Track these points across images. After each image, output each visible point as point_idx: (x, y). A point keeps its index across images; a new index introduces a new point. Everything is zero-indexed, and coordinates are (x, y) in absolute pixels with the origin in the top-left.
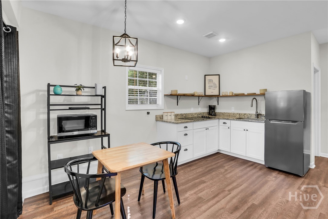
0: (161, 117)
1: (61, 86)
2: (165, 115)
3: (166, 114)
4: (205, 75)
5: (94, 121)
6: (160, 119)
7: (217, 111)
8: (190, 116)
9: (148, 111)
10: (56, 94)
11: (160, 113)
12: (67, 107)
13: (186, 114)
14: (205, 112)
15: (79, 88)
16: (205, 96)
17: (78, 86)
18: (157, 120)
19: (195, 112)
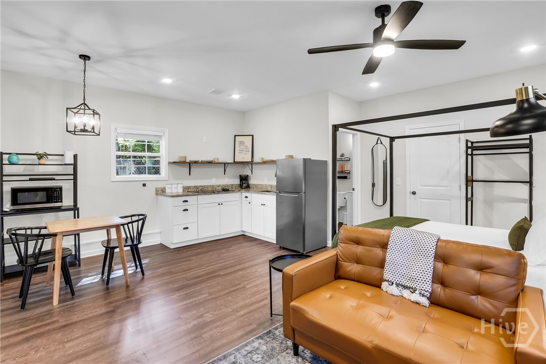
0: (163, 190)
1: (17, 154)
2: (167, 187)
3: (169, 186)
4: (235, 136)
5: (59, 193)
6: (161, 192)
7: (252, 182)
8: (210, 189)
9: (144, 183)
10: (11, 164)
11: (160, 185)
12: (27, 178)
13: (202, 186)
14: (235, 183)
15: (40, 156)
16: (235, 162)
17: (40, 154)
18: (157, 194)
19: (218, 184)
